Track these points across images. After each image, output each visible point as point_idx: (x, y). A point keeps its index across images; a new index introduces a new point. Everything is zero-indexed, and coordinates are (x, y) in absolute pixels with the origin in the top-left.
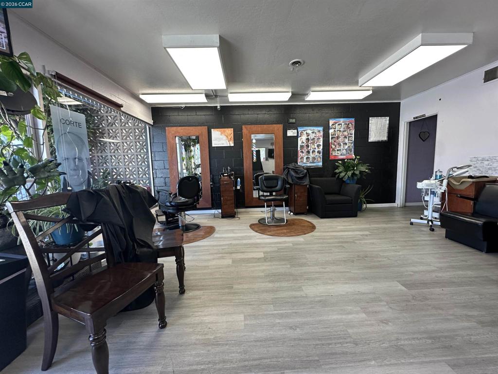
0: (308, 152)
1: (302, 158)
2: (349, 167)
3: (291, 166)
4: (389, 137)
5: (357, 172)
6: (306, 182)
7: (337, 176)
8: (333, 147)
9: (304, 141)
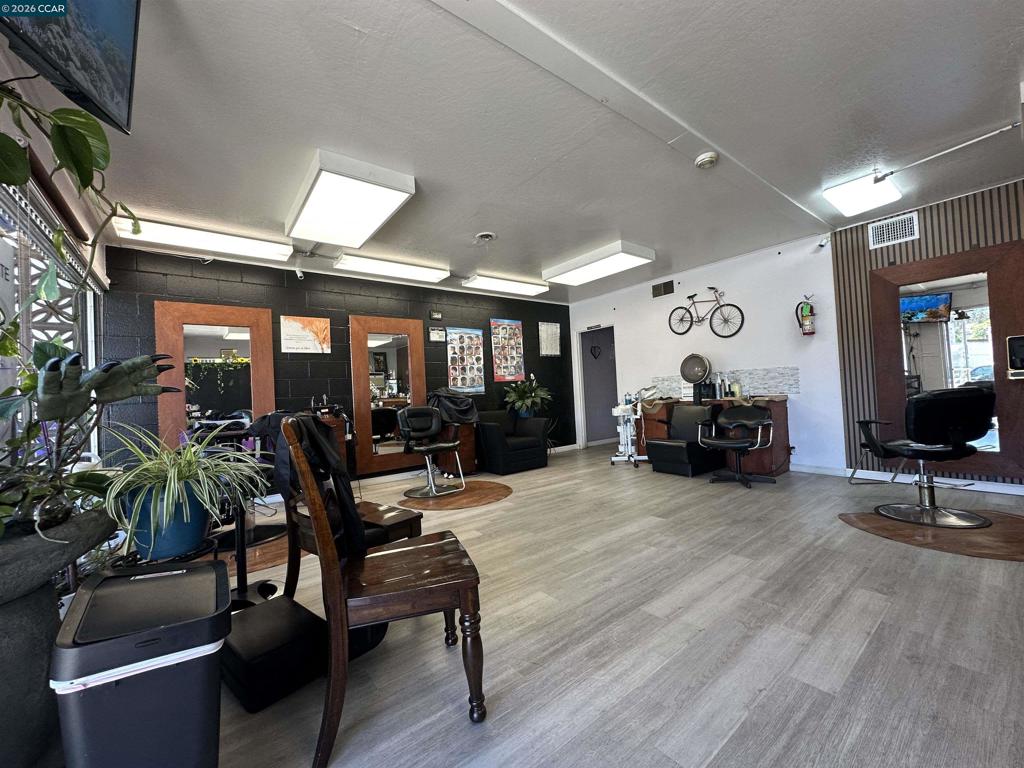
0: (464, 369)
1: (454, 379)
2: (526, 393)
3: (442, 392)
4: (561, 351)
5: (538, 400)
6: (474, 418)
7: (509, 407)
8: (498, 362)
9: (457, 350)
